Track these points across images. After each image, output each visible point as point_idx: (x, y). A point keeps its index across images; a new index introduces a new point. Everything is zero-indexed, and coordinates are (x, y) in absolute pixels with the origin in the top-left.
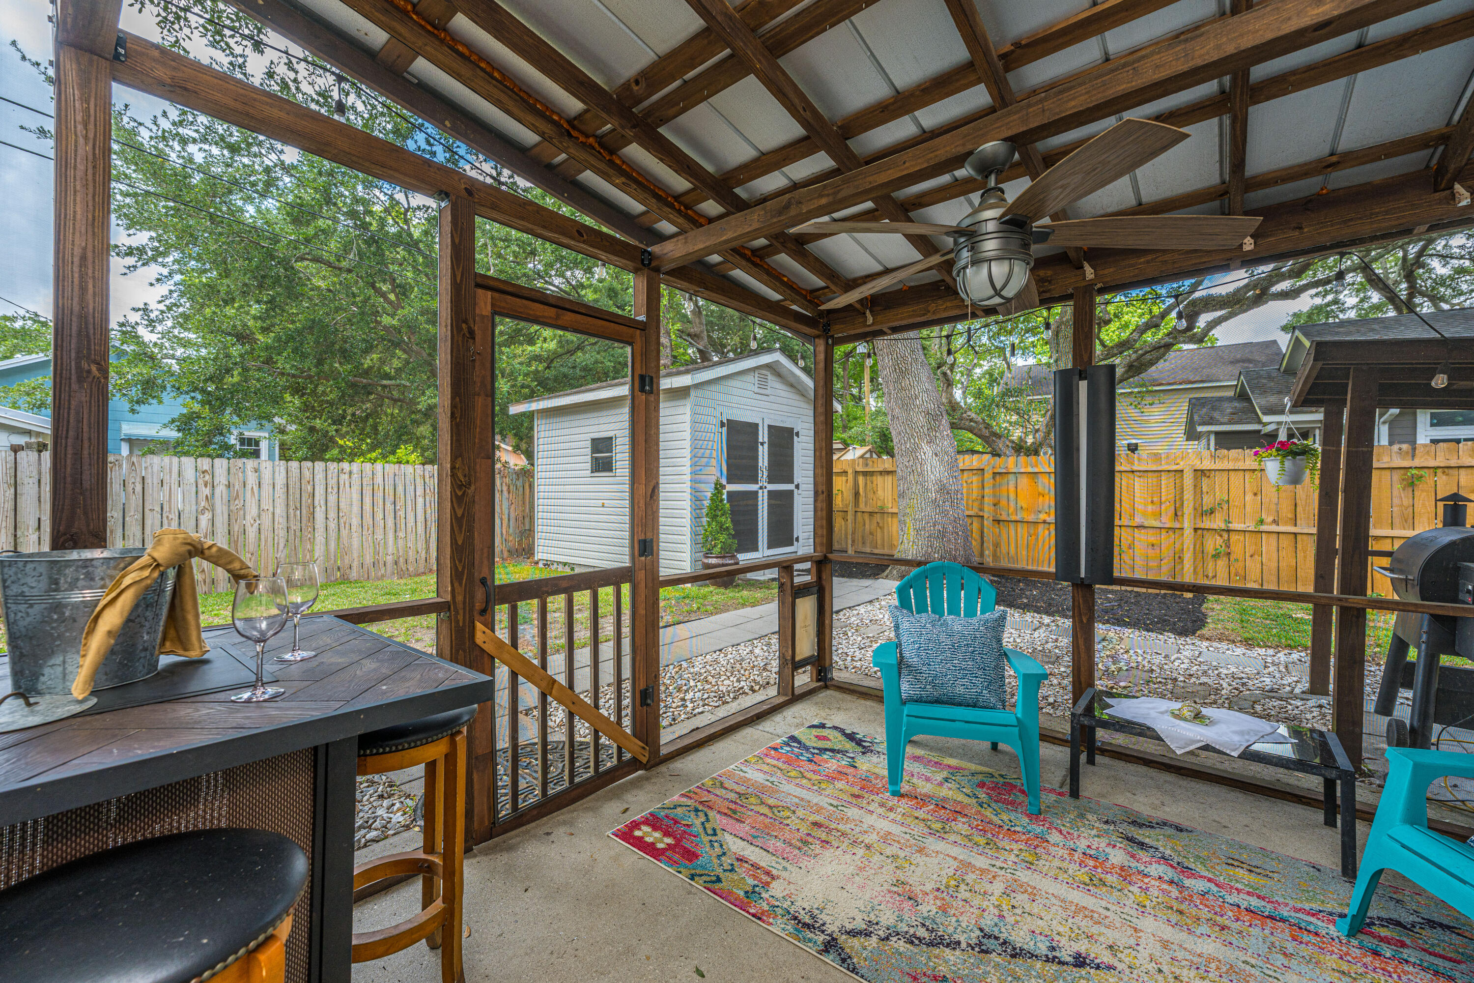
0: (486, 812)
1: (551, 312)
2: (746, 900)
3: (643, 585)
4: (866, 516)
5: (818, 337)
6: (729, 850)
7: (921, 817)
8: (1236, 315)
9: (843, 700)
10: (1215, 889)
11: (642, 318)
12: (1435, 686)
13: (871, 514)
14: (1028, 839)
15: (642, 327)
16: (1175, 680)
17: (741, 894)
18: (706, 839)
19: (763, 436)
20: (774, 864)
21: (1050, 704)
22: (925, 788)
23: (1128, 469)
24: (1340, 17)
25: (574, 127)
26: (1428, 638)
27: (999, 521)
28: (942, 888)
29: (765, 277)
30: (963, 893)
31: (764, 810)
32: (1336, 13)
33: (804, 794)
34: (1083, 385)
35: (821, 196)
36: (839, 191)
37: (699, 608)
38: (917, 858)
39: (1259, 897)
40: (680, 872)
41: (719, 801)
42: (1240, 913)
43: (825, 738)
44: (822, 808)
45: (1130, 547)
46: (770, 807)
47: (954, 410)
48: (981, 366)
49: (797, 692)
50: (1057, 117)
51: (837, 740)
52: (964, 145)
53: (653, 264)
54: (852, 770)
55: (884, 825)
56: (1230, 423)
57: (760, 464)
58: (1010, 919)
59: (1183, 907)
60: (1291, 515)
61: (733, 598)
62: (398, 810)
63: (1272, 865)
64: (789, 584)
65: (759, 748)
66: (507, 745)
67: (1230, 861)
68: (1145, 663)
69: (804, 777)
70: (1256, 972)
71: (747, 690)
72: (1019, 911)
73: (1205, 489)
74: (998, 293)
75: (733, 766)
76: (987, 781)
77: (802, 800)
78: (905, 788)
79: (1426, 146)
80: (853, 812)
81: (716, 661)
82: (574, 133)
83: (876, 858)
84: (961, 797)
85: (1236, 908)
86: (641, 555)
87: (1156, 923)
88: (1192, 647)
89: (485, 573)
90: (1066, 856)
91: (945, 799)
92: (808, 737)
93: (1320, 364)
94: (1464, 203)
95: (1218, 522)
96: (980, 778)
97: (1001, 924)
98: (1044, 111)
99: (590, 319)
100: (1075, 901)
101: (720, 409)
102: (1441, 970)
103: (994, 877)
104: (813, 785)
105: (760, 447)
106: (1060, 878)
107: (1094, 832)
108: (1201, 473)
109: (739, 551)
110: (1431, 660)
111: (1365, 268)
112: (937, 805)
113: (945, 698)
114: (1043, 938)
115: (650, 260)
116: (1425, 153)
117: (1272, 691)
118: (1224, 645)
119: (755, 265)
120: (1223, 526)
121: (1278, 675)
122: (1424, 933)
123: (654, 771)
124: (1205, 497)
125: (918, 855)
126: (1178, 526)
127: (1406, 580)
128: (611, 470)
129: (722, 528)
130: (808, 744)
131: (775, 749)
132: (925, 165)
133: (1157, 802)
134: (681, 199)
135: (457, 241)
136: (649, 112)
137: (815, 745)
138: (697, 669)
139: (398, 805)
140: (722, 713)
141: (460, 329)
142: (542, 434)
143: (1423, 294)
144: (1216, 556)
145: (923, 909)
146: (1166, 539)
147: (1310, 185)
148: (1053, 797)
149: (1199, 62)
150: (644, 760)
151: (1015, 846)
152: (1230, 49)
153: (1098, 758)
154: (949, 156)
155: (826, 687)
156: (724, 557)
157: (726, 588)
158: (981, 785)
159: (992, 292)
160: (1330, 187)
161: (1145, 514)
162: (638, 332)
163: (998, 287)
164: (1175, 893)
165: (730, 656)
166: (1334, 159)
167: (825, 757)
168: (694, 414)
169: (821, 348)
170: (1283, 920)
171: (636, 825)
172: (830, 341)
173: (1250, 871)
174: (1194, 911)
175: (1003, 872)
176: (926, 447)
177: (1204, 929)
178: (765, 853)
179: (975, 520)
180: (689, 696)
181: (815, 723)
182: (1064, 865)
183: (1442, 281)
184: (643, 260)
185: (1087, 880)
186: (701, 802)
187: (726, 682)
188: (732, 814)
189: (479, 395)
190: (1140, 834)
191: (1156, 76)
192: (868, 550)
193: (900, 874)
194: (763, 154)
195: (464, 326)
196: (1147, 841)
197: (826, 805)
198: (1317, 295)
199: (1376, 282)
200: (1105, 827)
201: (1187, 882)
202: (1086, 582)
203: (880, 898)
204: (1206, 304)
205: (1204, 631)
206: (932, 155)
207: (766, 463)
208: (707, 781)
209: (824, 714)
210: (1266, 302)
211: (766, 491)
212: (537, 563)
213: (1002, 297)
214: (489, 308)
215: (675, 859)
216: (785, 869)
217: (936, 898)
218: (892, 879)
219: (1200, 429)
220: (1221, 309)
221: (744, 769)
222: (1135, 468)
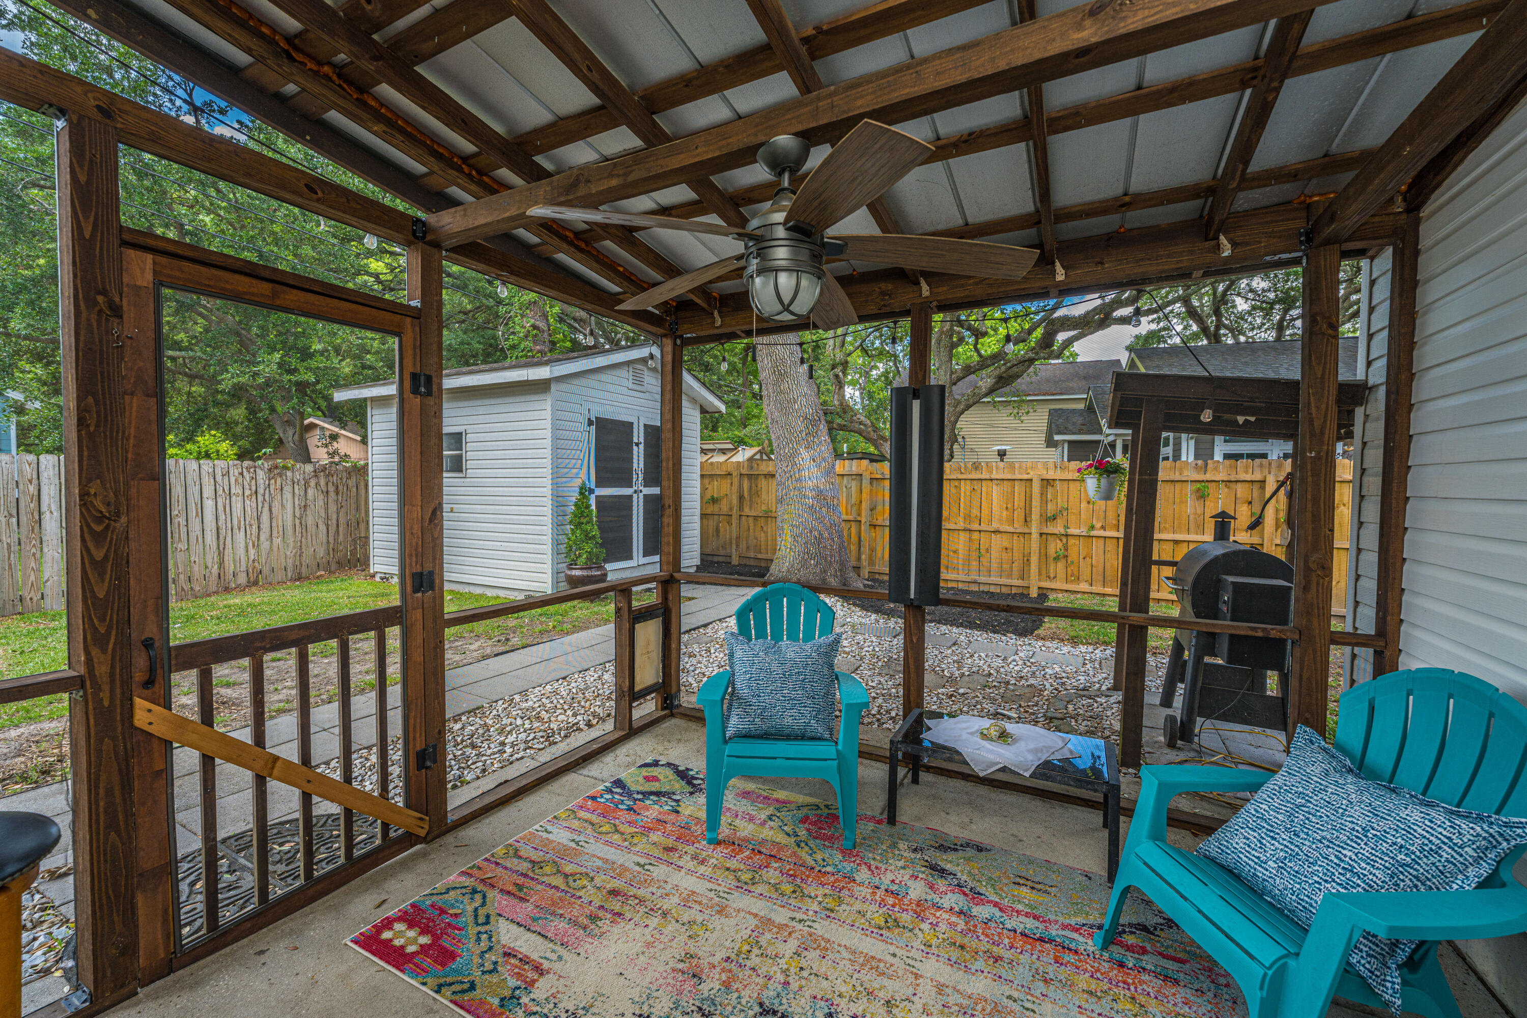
0: (161, 941)
1: (265, 288)
2: (499, 1010)
3: (419, 625)
4: (751, 520)
5: (665, 336)
6: (498, 942)
7: (733, 867)
8: (1085, 336)
9: (686, 730)
10: (998, 913)
11: (415, 303)
12: (1200, 684)
13: (756, 518)
14: (837, 880)
15: (415, 315)
16: (1008, 683)
17: (496, 1002)
18: (472, 930)
19: (638, 436)
20: (548, 955)
21: (892, 718)
22: (746, 829)
23: (987, 477)
24: (1098, 44)
25: (297, 49)
26: (1197, 642)
27: (875, 526)
28: (733, 956)
29: (595, 265)
30: (755, 961)
31: (558, 881)
32: (1094, 40)
33: (610, 853)
34: (916, 405)
35: (611, 176)
36: (631, 172)
37: (554, 627)
38: (717, 922)
39: (1036, 917)
40: (424, 984)
41: (506, 875)
42: (1015, 938)
43: (655, 779)
44: (627, 869)
45: (987, 551)
46: (566, 876)
47: (845, 412)
48: (877, 368)
49: (635, 725)
50: (845, 116)
51: (667, 780)
52: (756, 135)
53: (429, 238)
54: (673, 817)
55: (688, 883)
56: (1080, 432)
57: (635, 466)
58: (794, 986)
59: (966, 941)
60: (1115, 522)
61: (597, 614)
62: (41, 946)
63: (1053, 878)
64: (626, 609)
65: (576, 798)
66: (251, 826)
67: (1018, 880)
68: (985, 667)
69: (617, 831)
70: (1016, 1007)
71: (582, 725)
72: (805, 974)
73: (1049, 497)
74: (786, 309)
75: (537, 827)
76: (811, 814)
77: (606, 861)
78: (724, 831)
79: (1198, 196)
80: (659, 871)
81: (556, 692)
82: (299, 57)
83: (672, 927)
84: (781, 838)
85: (1012, 934)
86: (416, 591)
87: (937, 965)
88: (1028, 648)
89: (151, 630)
90: (868, 896)
91: (764, 841)
92: (634, 778)
93: (1119, 394)
94: (1226, 254)
95: (1058, 528)
96: (805, 811)
97: (783, 994)
98: (833, 107)
99: (329, 300)
100: (865, 951)
101: (591, 406)
102: (1170, 974)
103: (790, 934)
104: (625, 840)
105: (635, 448)
106: (857, 924)
107: (901, 863)
108: (1047, 483)
109: (606, 561)
110: (1198, 659)
111: (1186, 301)
112: (753, 850)
113: (773, 731)
114: (823, 1003)
115: (425, 233)
116: (1196, 203)
117: (1083, 690)
118: (1055, 644)
119: (581, 250)
120: (1063, 531)
121: (1091, 673)
122: (1162, 934)
123: (435, 845)
124: (1049, 505)
125: (718, 916)
126: (1026, 531)
127: (1183, 590)
128: (461, 471)
129: (588, 537)
130: (634, 788)
131: (593, 798)
132: (717, 154)
133: (967, 820)
134: (472, 161)
135: (83, 179)
136: (397, 42)
137: (640, 789)
138: (530, 703)
139: (41, 939)
140: (544, 757)
141: (91, 303)
142: (376, 426)
143: (1226, 327)
144: (1057, 558)
145: (704, 988)
146: (1017, 542)
147: (1109, 223)
148: (871, 826)
149: (976, 75)
150: (422, 833)
151: (821, 891)
152: (1002, 65)
153: (924, 776)
154: (741, 146)
155: (672, 715)
156: (590, 568)
157: (592, 601)
158: (804, 820)
159: (780, 308)
160: (1127, 226)
161: (1000, 521)
162: (409, 320)
163: (786, 302)
164: (961, 925)
165: (573, 685)
166: (1127, 199)
167: (648, 802)
168: (554, 410)
169: (669, 348)
170: (1051, 941)
171: (388, 924)
172: (678, 342)
173: (1033, 888)
174: (974, 944)
175: (800, 926)
176: (805, 454)
177: (979, 964)
178: (540, 940)
179: (853, 524)
180: (511, 739)
181: (648, 761)
182: (864, 907)
183: (1241, 317)
184: (414, 232)
185: (882, 924)
186: (483, 880)
187: (561, 718)
188: (518, 894)
189: (132, 394)
190: (947, 861)
191: (936, 84)
192: (752, 555)
193: (692, 947)
194: (561, 119)
195: (100, 299)
196: (948, 867)
197: (632, 866)
198: (1153, 321)
199: (1192, 313)
200: (913, 856)
201: (976, 910)
202: (916, 603)
203: (661, 981)
204: (1062, 324)
205: (1040, 632)
206: (724, 142)
207: (642, 466)
208: (500, 850)
209: (661, 748)
210: (1109, 326)
211: (641, 495)
212: (373, 576)
213: (792, 313)
214: (149, 276)
215: (425, 965)
216: (560, 958)
217: (723, 970)
218: (679, 953)
219: (1057, 437)
220: (1074, 329)
221: (549, 828)
222: (993, 477)
